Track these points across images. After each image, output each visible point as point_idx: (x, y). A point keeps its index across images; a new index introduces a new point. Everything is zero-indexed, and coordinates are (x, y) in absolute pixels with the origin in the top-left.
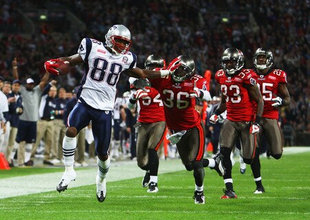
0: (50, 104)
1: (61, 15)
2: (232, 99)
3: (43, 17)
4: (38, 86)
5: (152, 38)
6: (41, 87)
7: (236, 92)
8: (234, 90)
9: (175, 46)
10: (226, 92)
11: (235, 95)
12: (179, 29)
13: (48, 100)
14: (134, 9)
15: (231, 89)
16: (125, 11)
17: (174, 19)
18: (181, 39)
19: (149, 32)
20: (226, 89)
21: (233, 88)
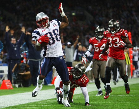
0: (79, 54)
1: (82, 13)
2: (114, 45)
3: (74, 14)
4: (73, 46)
5: (124, 22)
6: (74, 46)
7: (117, 41)
8: (116, 40)
9: (135, 26)
10: (111, 41)
11: (116, 43)
12: (136, 18)
13: (78, 52)
14: (115, 9)
15: (114, 39)
16: (111, 10)
17: (134, 13)
18: (137, 22)
19: (123, 20)
20: (111, 39)
21: (115, 39)
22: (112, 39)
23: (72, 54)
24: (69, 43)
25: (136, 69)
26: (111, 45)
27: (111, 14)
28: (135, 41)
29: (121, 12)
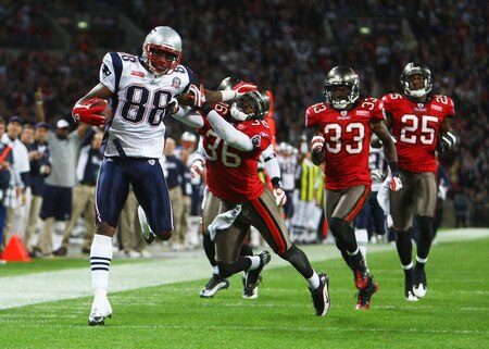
0: (95, 160)
1: (110, 22)
2: (348, 148)
3: (82, 25)
4: (75, 133)
5: (251, 58)
6: (80, 133)
7: (358, 135)
9: (287, 70)
12: (293, 45)
13: (92, 153)
14: (223, 13)
16: (209, 16)
17: (286, 29)
18: (295, 60)
19: (247, 49)
21: (353, 129)
22: (344, 129)
23: (71, 161)
24: (62, 124)
25: (286, 217)
26: (339, 146)
27: (210, 29)
28: (288, 122)
29: (241, 22)
